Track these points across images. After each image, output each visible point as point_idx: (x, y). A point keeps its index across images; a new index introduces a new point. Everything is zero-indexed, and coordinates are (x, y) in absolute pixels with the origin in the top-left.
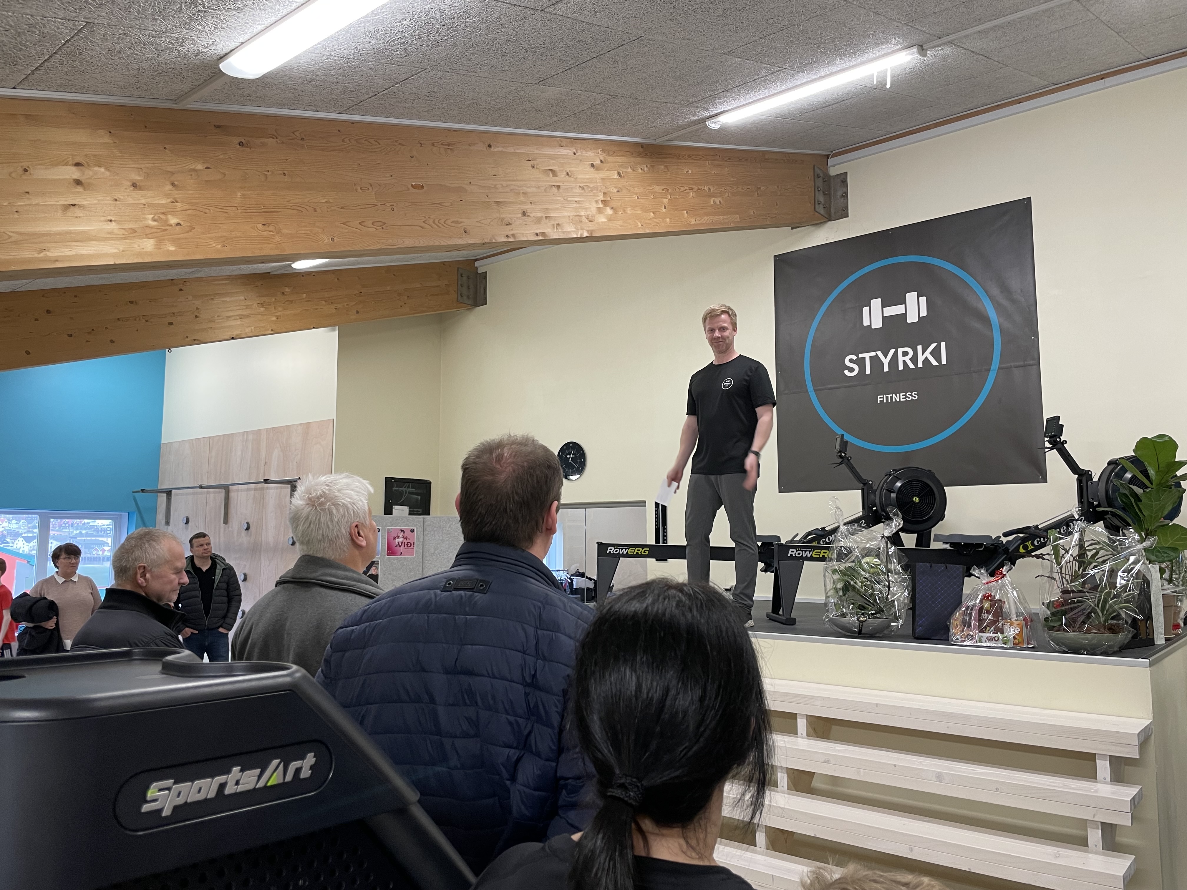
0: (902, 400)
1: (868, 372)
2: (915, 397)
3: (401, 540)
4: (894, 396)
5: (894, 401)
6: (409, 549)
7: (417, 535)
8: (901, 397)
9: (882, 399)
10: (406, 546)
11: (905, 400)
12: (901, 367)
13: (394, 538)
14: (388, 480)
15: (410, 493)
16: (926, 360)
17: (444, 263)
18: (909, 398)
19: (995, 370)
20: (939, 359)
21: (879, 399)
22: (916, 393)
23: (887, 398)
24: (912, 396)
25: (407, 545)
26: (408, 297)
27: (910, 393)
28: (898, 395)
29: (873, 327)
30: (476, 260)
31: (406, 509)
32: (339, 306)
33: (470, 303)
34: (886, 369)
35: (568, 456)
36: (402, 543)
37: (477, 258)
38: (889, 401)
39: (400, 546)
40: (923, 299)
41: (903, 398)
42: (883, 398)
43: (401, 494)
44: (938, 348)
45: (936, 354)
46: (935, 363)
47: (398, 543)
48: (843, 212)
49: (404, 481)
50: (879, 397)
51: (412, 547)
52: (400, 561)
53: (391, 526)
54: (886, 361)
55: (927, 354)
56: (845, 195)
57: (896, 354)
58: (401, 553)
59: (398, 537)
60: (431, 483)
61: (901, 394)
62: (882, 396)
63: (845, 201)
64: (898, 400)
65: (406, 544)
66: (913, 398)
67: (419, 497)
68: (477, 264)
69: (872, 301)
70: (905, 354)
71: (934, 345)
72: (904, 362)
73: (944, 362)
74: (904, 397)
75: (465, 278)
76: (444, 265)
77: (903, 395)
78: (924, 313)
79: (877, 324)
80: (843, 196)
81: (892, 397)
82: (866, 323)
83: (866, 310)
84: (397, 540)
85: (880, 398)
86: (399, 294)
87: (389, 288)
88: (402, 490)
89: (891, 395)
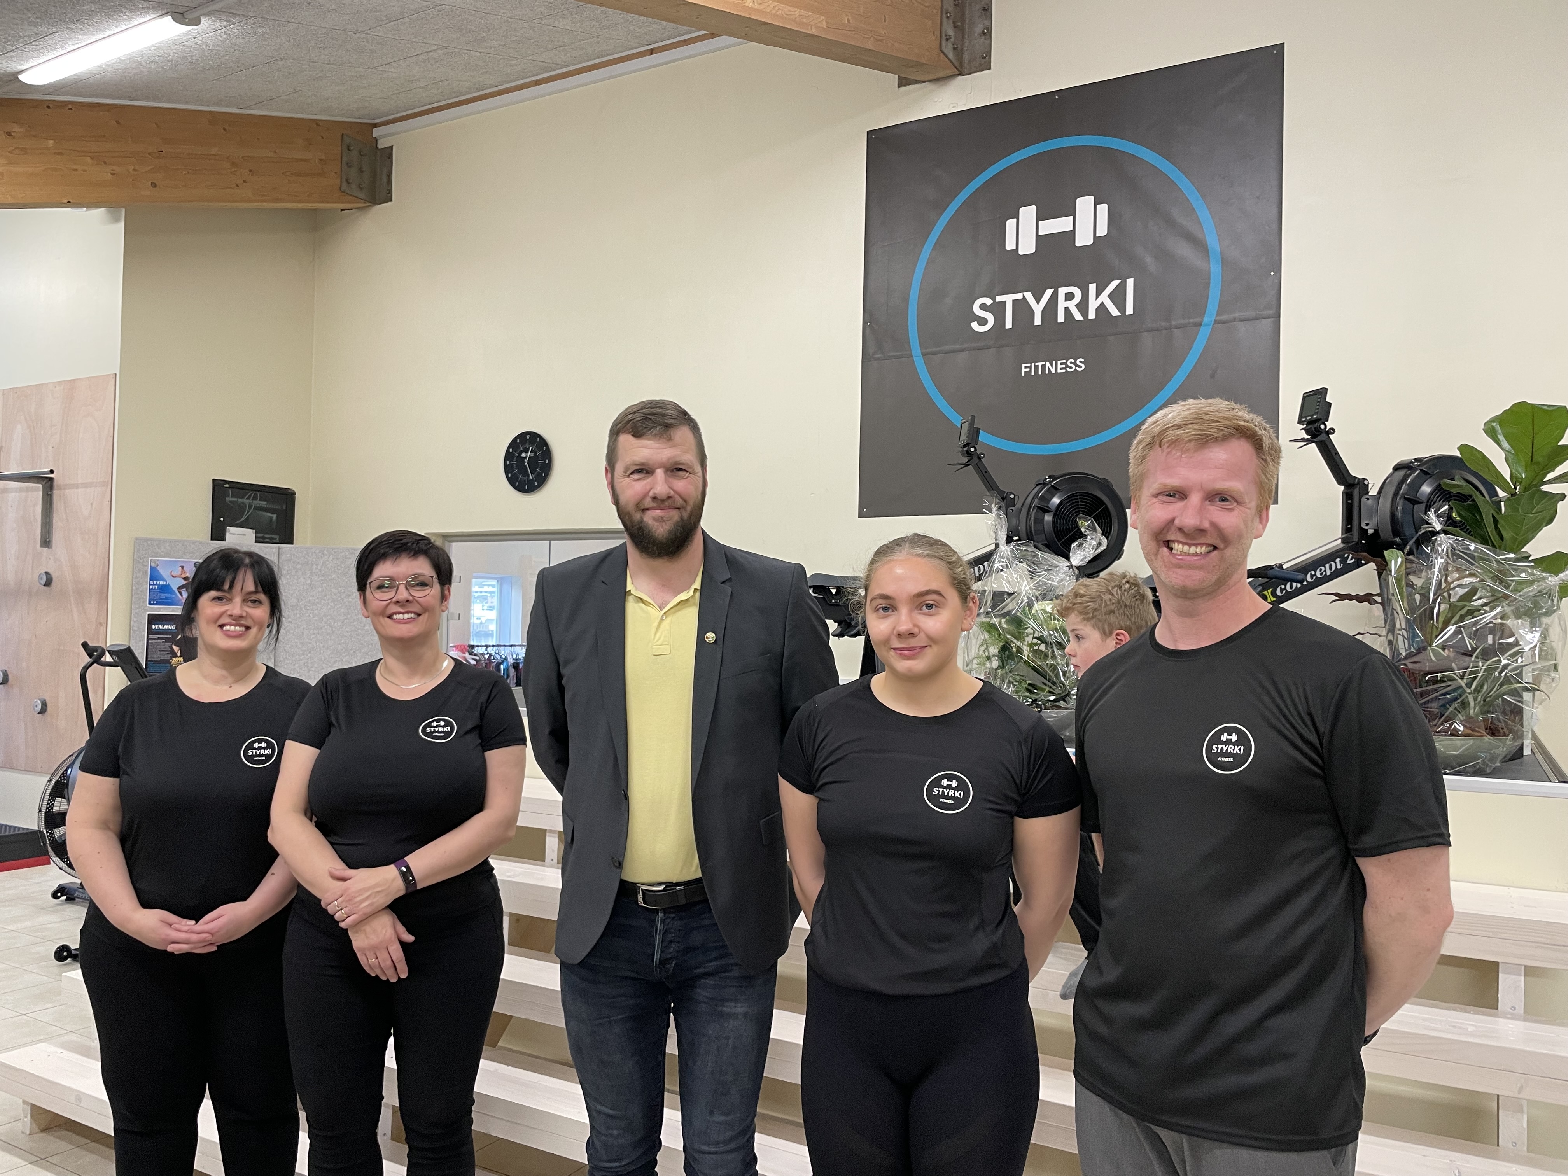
0: (1059, 371)
1: (1009, 325)
2: (1080, 367)
4: (1048, 364)
5: (1047, 372)
8: (1059, 366)
9: (1028, 369)
11: (1064, 371)
12: (1061, 319)
14: (218, 485)
15: (256, 508)
16: (1102, 308)
17: (317, 123)
18: (1071, 368)
20: (1121, 306)
21: (1024, 370)
22: (1082, 360)
23: (1036, 367)
24: (1076, 365)
26: (251, 171)
27: (1073, 361)
28: (1054, 363)
29: (1021, 252)
30: (375, 126)
31: (251, 533)
32: (118, 170)
33: (362, 195)
34: (1038, 321)
35: (523, 455)
37: (376, 121)
38: (1040, 373)
40: (1103, 208)
41: (1061, 369)
42: (1030, 367)
43: (241, 509)
44: (1122, 288)
45: (1118, 297)
46: (1115, 312)
48: (983, 61)
49: (247, 487)
50: (1024, 366)
54: (1038, 309)
55: (1104, 297)
56: (987, 33)
57: (1054, 298)
60: (294, 494)
61: (1059, 362)
62: (1029, 365)
63: (987, 42)
64: (1053, 371)
66: (1077, 368)
67: (275, 516)
68: (377, 132)
69: (1022, 210)
70: (1069, 297)
71: (1114, 284)
72: (1067, 309)
73: (1129, 311)
74: (1064, 366)
75: (355, 153)
76: (317, 125)
77: (1061, 364)
78: (1102, 231)
79: (1028, 247)
80: (984, 34)
81: (1044, 367)
82: (1010, 245)
83: (1011, 224)
85: (1026, 367)
86: (234, 164)
87: (214, 150)
88: (243, 503)
89: (1043, 363)
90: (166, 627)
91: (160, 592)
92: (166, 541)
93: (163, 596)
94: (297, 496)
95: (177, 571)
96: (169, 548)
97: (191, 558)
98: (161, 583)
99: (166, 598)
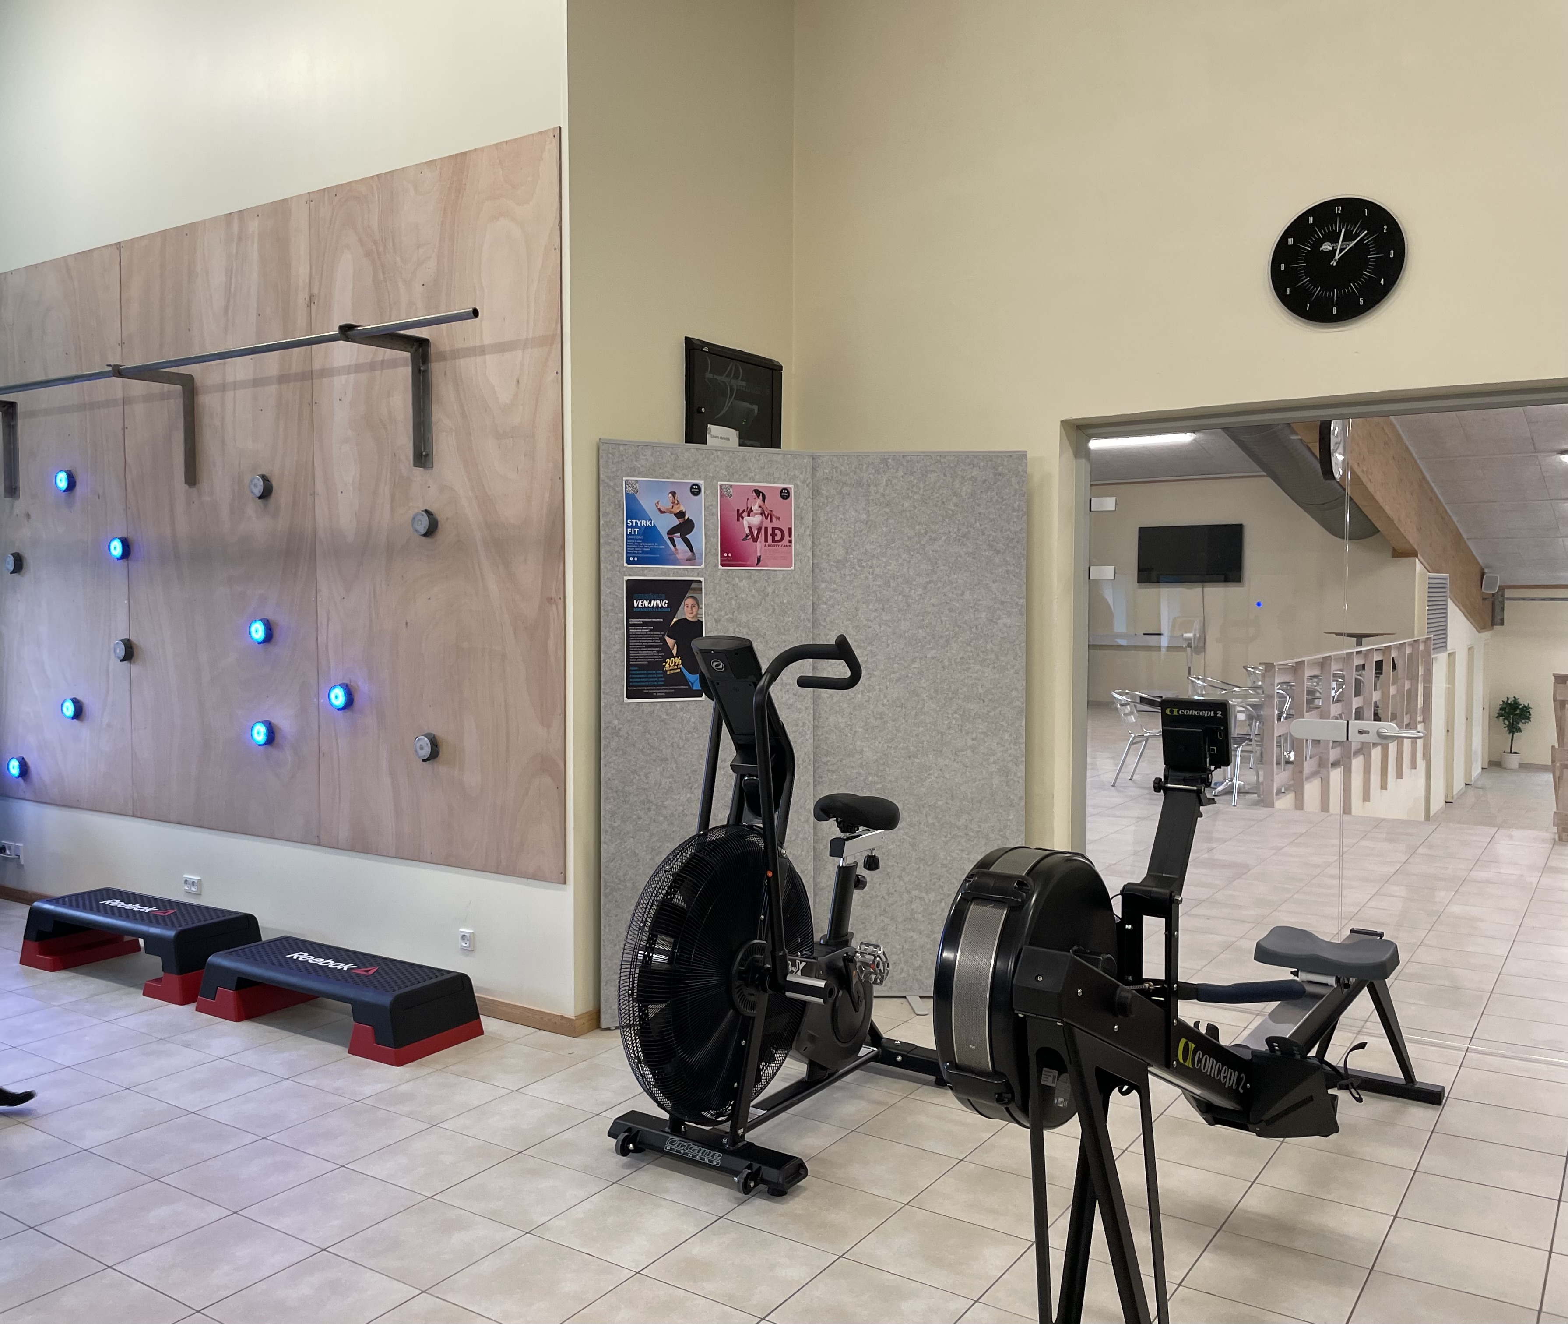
3: (755, 520)
6: (779, 548)
7: (797, 507)
14: (692, 349)
15: (738, 393)
25: (774, 535)
31: (733, 436)
35: (1327, 247)
43: (722, 391)
47: (750, 528)
49: (728, 354)
51: (785, 541)
52: (755, 582)
53: (730, 476)
58: (759, 560)
60: (781, 370)
67: (756, 408)
88: (724, 382)
90: (654, 603)
91: (644, 541)
92: (646, 446)
93: (647, 546)
94: (784, 372)
95: (666, 502)
96: (652, 459)
97: (685, 476)
98: (644, 523)
99: (652, 551)
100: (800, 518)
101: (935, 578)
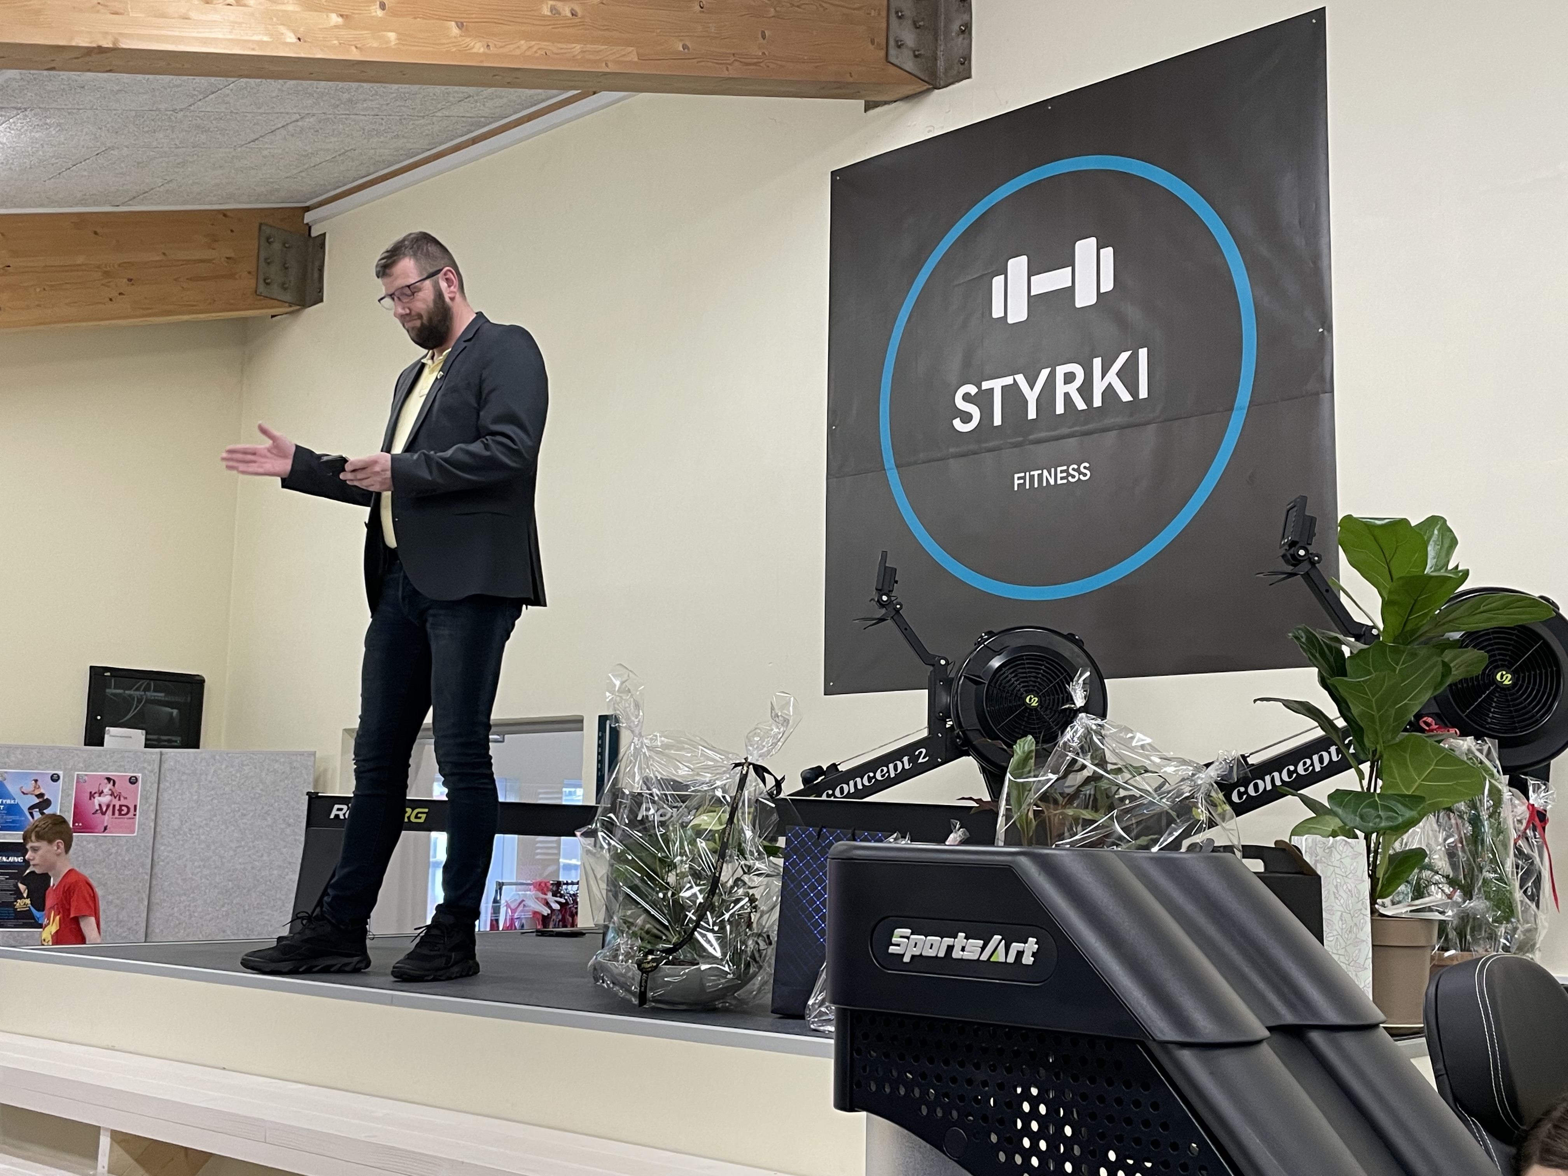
0: (1059, 482)
1: (997, 421)
2: (1085, 475)
3: (105, 799)
4: (1045, 472)
5: (1045, 484)
6: (125, 820)
7: (143, 789)
8: (1059, 475)
9: (1022, 481)
10: (117, 812)
11: (1065, 481)
12: (1060, 409)
13: (92, 796)
14: (97, 673)
15: (149, 701)
16: (1109, 392)
17: (224, 213)
18: (1073, 477)
19: (1241, 408)
20: (1133, 388)
21: (1017, 482)
22: (1087, 465)
23: (1032, 478)
24: (1080, 473)
25: (120, 810)
26: (130, 280)
27: (1075, 467)
28: (1053, 470)
29: (1010, 321)
30: (308, 209)
31: (139, 735)
33: (288, 297)
34: (1032, 414)
36: (108, 806)
37: (307, 204)
38: (1036, 486)
39: (104, 813)
40: (1108, 253)
41: (1062, 478)
42: (1024, 478)
43: (128, 702)
44: (1133, 361)
45: (1128, 375)
46: (1126, 397)
47: (100, 805)
48: (962, 67)
49: (138, 675)
50: (1016, 476)
51: (131, 815)
52: (100, 845)
53: (94, 768)
54: (1031, 396)
55: (1112, 377)
56: (966, 30)
57: (1051, 380)
58: (105, 828)
59: (101, 793)
60: (203, 681)
61: (1059, 469)
62: (1022, 475)
63: (966, 42)
64: (1052, 482)
65: (117, 807)
66: (1082, 477)
67: (175, 712)
68: (308, 217)
69: (1011, 263)
70: (1069, 378)
71: (1124, 356)
72: (1067, 395)
73: (1143, 393)
74: (1064, 475)
75: (277, 246)
76: (225, 215)
77: (1062, 472)
78: (1107, 285)
79: (1018, 313)
80: (963, 32)
81: (1040, 476)
82: (997, 312)
83: (998, 282)
84: (97, 800)
85: (1019, 478)
86: (107, 274)
87: (81, 259)
88: (130, 696)
89: (1040, 472)
90: (11, 859)
91: (7, 814)
92: (16, 748)
93: (10, 818)
94: (206, 685)
95: (29, 786)
96: (20, 757)
97: (48, 768)
98: (8, 802)
99: (13, 822)
100: (145, 798)
101: (243, 843)
